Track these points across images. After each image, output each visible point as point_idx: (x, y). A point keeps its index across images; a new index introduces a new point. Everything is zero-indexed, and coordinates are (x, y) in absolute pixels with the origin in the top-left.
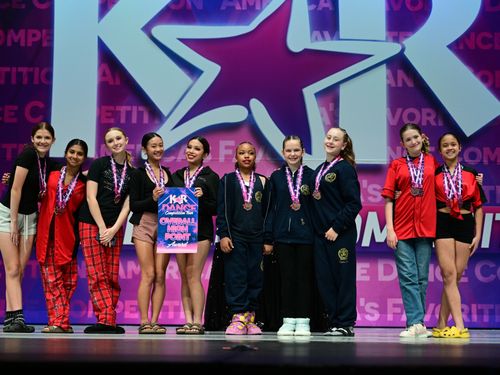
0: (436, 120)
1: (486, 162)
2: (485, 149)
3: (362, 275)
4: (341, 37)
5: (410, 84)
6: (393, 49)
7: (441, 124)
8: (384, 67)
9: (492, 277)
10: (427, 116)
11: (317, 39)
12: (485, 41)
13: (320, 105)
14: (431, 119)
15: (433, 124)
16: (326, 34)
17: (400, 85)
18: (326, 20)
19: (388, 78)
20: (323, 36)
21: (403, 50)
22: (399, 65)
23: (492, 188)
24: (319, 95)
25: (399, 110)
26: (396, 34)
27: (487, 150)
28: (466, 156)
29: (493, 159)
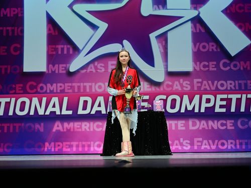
0: (216, 48)
1: (242, 68)
2: (241, 62)
3: (181, 127)
4: (168, 8)
5: (203, 31)
6: (194, 13)
7: (219, 50)
8: (190, 22)
9: (246, 126)
10: (211, 47)
11: (155, 9)
12: (240, 8)
13: (158, 42)
14: (214, 48)
15: (215, 50)
16: (160, 6)
17: (198, 31)
19: (192, 28)
20: (159, 8)
21: (199, 14)
22: (197, 21)
23: (245, 82)
24: (157, 37)
25: (198, 44)
26: (195, 6)
27: (242, 63)
28: (232, 66)
29: (245, 67)
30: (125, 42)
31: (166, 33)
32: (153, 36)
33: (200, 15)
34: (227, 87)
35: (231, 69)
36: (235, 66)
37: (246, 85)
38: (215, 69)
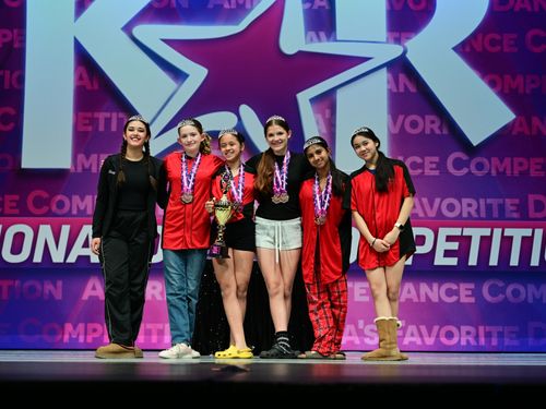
0: (440, 128)
1: (494, 173)
2: (493, 159)
3: (361, 295)
4: (338, 38)
5: (412, 89)
6: (395, 51)
7: (445, 132)
8: (385, 69)
9: (501, 297)
10: (430, 124)
11: (312, 40)
12: (493, 43)
13: (316, 112)
14: (436, 127)
15: (437, 132)
16: (322, 34)
17: (402, 90)
18: (322, 20)
19: (388, 82)
20: (318, 36)
21: (405, 52)
22: (401, 68)
23: (501, 201)
24: (313, 101)
25: (401, 117)
26: (397, 35)
27: (495, 160)
28: (473, 167)
29: (501, 170)
30: (245, 110)
31: (332, 92)
32: (304, 98)
33: (407, 56)
34: (461, 214)
35: (470, 173)
36: (480, 166)
37: (502, 208)
38: (436, 173)
